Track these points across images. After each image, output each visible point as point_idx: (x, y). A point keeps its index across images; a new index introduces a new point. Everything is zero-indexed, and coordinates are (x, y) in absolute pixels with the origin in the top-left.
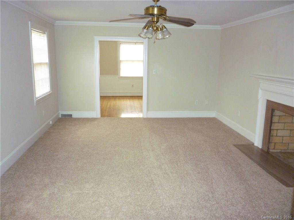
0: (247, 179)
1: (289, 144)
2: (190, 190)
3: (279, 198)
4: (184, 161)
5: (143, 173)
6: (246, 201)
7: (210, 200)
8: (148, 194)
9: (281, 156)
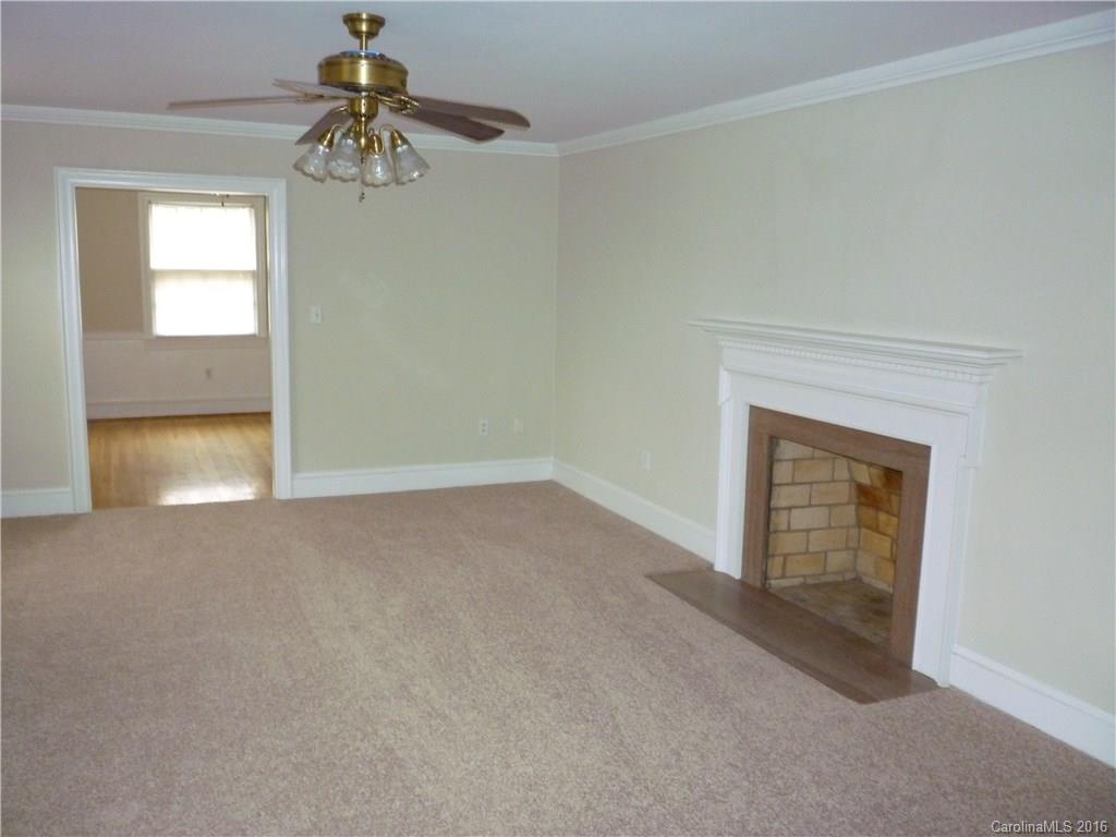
0: (728, 693)
1: (829, 554)
2: (547, 768)
3: (849, 747)
4: (490, 658)
5: (341, 726)
6: (752, 775)
7: (629, 794)
8: (391, 808)
9: (806, 597)
